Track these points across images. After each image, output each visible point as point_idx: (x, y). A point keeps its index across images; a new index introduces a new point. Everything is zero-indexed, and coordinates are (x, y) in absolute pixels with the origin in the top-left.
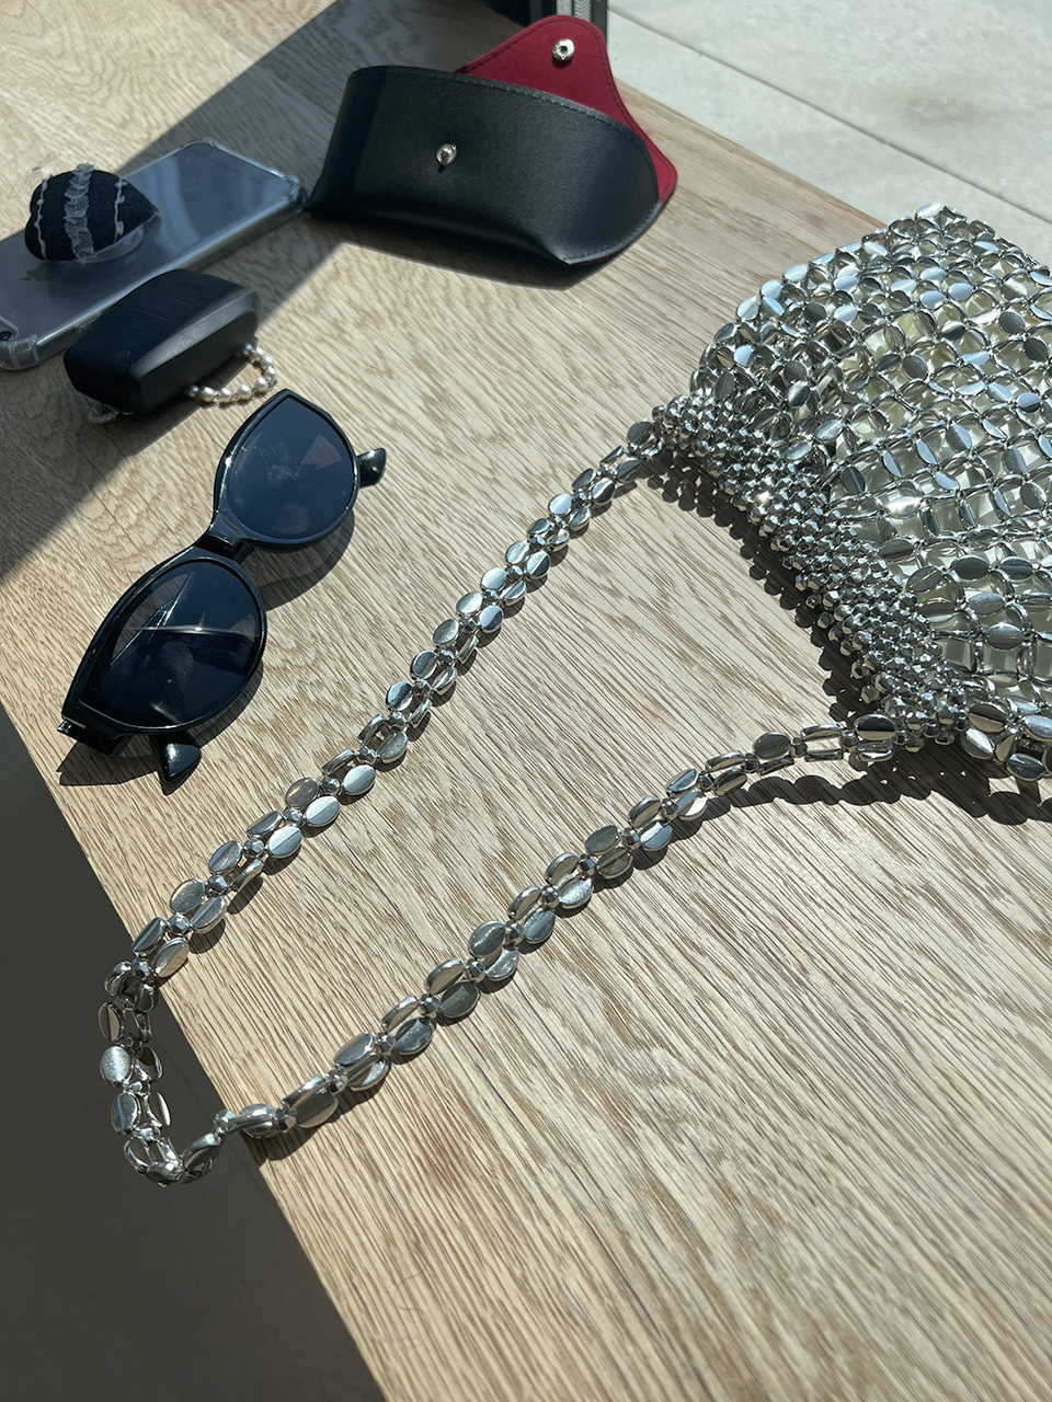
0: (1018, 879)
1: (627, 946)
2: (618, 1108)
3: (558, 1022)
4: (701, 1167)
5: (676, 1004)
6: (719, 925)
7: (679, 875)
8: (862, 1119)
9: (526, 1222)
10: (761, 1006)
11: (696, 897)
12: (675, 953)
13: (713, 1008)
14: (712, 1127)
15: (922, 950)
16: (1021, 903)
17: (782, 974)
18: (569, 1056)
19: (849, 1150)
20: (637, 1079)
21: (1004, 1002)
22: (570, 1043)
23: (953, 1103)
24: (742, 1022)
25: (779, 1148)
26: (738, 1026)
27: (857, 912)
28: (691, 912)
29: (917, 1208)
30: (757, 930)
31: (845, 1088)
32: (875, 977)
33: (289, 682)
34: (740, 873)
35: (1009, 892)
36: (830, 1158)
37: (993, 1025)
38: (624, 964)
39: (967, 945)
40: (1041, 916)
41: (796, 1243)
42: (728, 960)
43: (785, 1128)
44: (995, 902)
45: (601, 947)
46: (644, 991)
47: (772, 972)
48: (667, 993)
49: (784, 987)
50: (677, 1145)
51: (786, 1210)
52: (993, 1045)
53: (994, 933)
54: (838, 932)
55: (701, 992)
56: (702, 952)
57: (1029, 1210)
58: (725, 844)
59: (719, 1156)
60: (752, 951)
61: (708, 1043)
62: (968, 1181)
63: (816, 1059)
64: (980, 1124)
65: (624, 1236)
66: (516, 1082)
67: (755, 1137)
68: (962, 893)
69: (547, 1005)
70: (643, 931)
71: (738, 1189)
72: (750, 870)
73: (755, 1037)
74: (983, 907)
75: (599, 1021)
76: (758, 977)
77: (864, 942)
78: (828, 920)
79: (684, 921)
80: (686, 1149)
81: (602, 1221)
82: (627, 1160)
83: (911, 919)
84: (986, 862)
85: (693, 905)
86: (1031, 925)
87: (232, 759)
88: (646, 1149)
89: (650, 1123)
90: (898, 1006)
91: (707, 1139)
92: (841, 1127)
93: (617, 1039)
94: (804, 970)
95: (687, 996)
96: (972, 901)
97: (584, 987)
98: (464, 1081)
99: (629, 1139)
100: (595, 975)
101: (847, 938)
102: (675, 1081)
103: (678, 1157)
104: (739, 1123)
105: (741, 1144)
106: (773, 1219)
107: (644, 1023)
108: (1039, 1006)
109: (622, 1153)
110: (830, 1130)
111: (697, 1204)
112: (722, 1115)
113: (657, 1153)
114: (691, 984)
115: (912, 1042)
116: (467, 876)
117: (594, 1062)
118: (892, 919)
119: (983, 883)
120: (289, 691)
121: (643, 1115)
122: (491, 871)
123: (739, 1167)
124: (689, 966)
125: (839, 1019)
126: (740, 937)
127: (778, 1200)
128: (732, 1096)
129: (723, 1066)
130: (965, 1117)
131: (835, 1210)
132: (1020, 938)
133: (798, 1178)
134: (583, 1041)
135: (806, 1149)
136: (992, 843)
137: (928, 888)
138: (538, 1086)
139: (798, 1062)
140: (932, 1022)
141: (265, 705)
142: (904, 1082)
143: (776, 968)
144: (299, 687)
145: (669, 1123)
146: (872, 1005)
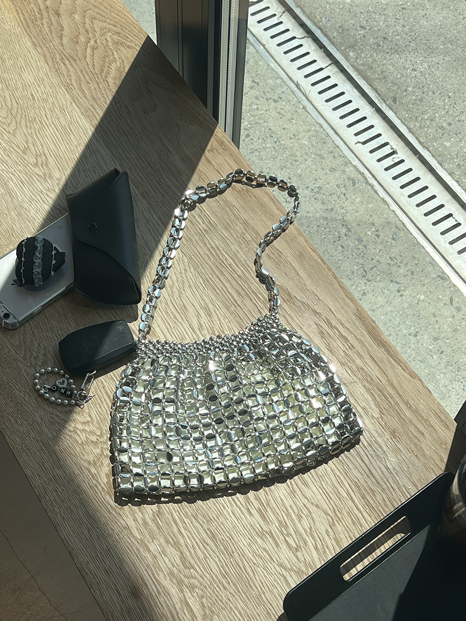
0: (295, 532)
1: (188, 541)
2: (180, 583)
3: (168, 560)
4: (198, 599)
5: (198, 558)
6: (213, 537)
7: (205, 522)
8: (239, 591)
9: (155, 608)
10: (220, 561)
11: (209, 529)
12: (200, 544)
13: (208, 560)
14: (202, 590)
15: (265, 549)
16: (294, 539)
17: (227, 553)
18: (169, 569)
19: (234, 598)
20: (185, 577)
21: (281, 565)
22: (170, 566)
23: (261, 589)
24: (215, 565)
25: (217, 596)
26: (213, 565)
27: (250, 537)
28: (207, 533)
29: (246, 612)
30: (223, 540)
31: (236, 583)
32: (251, 556)
33: (98, 447)
34: (222, 524)
35: (291, 536)
36: (229, 600)
37: (277, 571)
38: (187, 546)
39: (276, 549)
40: (298, 543)
41: (217, 618)
42: (214, 548)
43: (220, 591)
44: (287, 538)
45: (182, 541)
46: (191, 554)
47: (225, 552)
48: (196, 555)
49: (227, 556)
50: (193, 593)
51: (216, 610)
52: (275, 576)
53: (284, 547)
54: (243, 543)
55: (206, 555)
56: (208, 545)
57: (272, 616)
58: (220, 514)
59: (203, 597)
60: (221, 546)
61: (205, 569)
62: (260, 608)
63: (231, 575)
64: (267, 595)
65: (177, 613)
66: (156, 575)
67: (212, 593)
68: (279, 535)
69: (165, 556)
70: (193, 537)
71: (206, 605)
72: (225, 522)
73: (217, 569)
74: (283, 539)
75: (178, 561)
76: (221, 553)
77: (250, 546)
78: (242, 539)
79: (204, 535)
80: (195, 595)
81: (173, 609)
82: (180, 596)
83: (264, 541)
84: (288, 526)
85: (208, 531)
86: (294, 545)
87: (81, 473)
88: (185, 593)
89: (187, 588)
90: (254, 564)
91: (200, 593)
92: (233, 593)
93: (182, 566)
94: (233, 552)
95: (201, 556)
96: (281, 537)
97: (175, 552)
98: (142, 573)
99: (182, 591)
100: (179, 549)
101: (246, 545)
102: (195, 578)
103: (193, 596)
104: (209, 589)
105: (209, 594)
106: (213, 612)
107: (190, 562)
108: (289, 567)
109: (179, 594)
110: (230, 593)
111: (196, 608)
112: (205, 587)
113: (188, 595)
114: (203, 553)
115: (256, 573)
116: (147, 517)
117: (176, 571)
118: (259, 541)
119: (285, 532)
120: (98, 450)
121: (186, 585)
122: (154, 516)
123: (207, 600)
124: (203, 548)
125: (239, 566)
126: (218, 541)
127: (215, 608)
128: (209, 583)
129: (207, 575)
130: (264, 593)
131: (227, 612)
132: (290, 549)
133: (221, 604)
134: (174, 566)
135: (224, 597)
136: (291, 521)
137: (271, 532)
138: (161, 576)
139: (226, 576)
140: (262, 569)
141: (91, 455)
142: (251, 583)
143: (226, 551)
144: (101, 449)
145: (192, 588)
146: (248, 563)
